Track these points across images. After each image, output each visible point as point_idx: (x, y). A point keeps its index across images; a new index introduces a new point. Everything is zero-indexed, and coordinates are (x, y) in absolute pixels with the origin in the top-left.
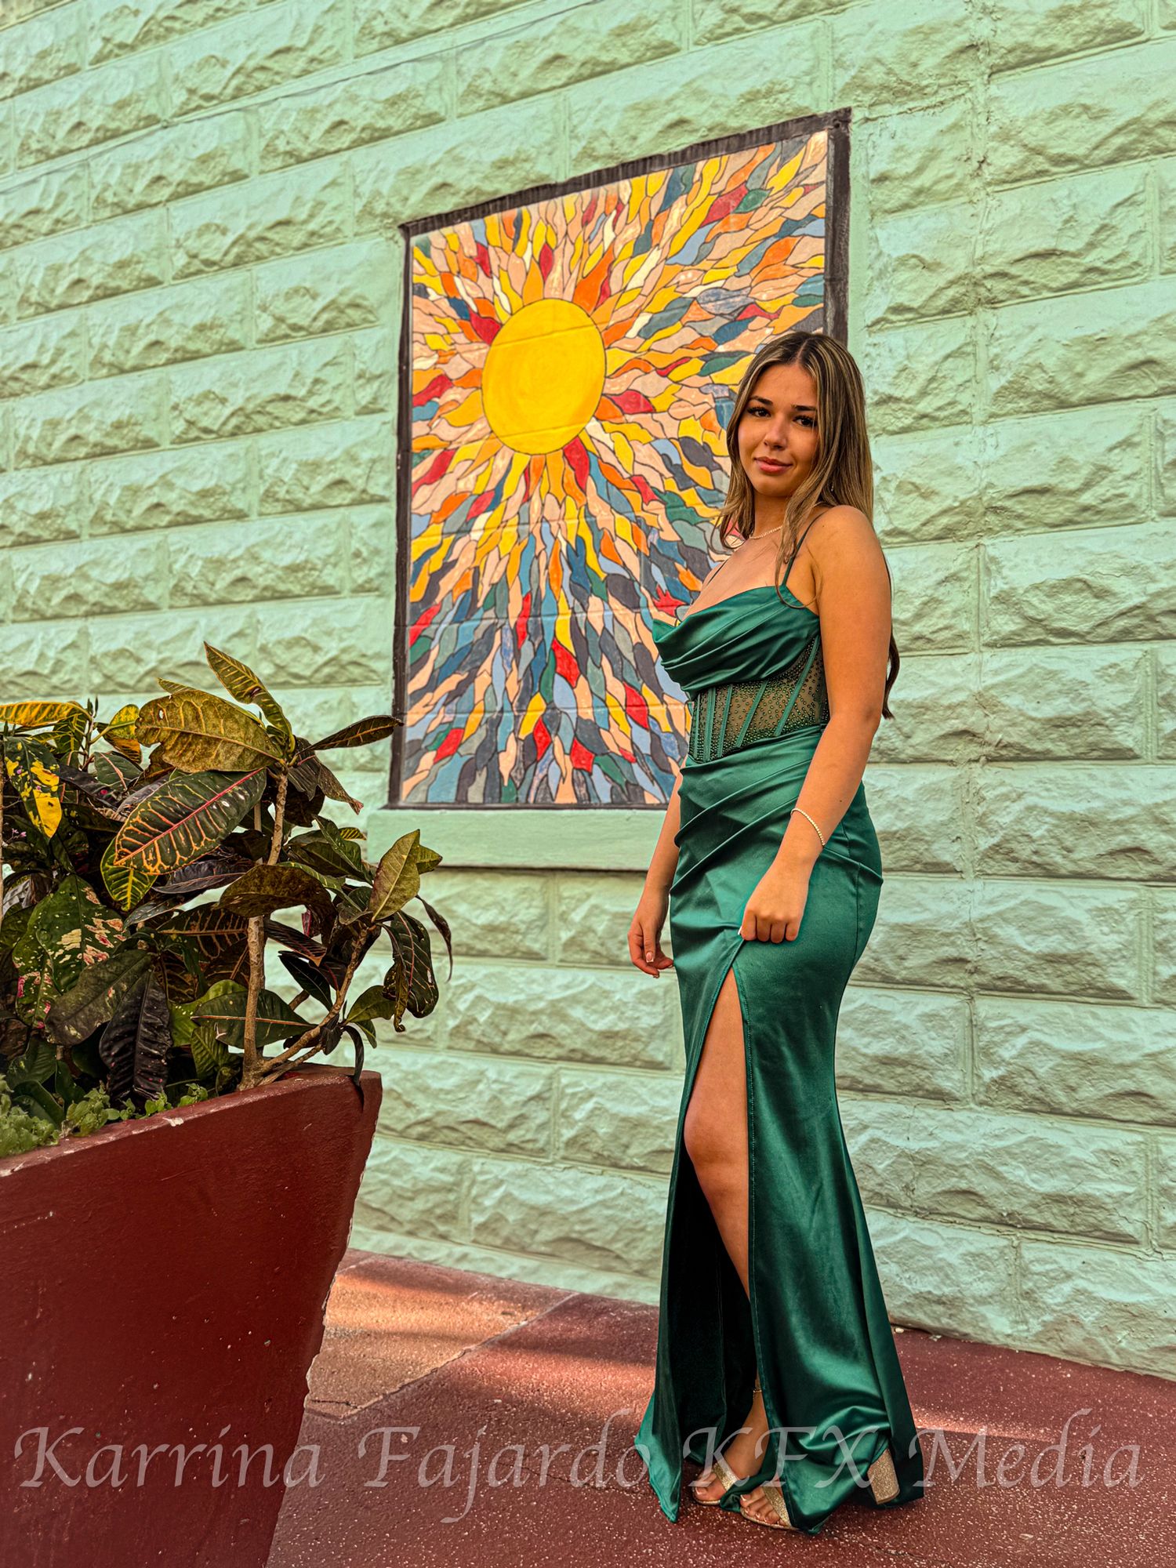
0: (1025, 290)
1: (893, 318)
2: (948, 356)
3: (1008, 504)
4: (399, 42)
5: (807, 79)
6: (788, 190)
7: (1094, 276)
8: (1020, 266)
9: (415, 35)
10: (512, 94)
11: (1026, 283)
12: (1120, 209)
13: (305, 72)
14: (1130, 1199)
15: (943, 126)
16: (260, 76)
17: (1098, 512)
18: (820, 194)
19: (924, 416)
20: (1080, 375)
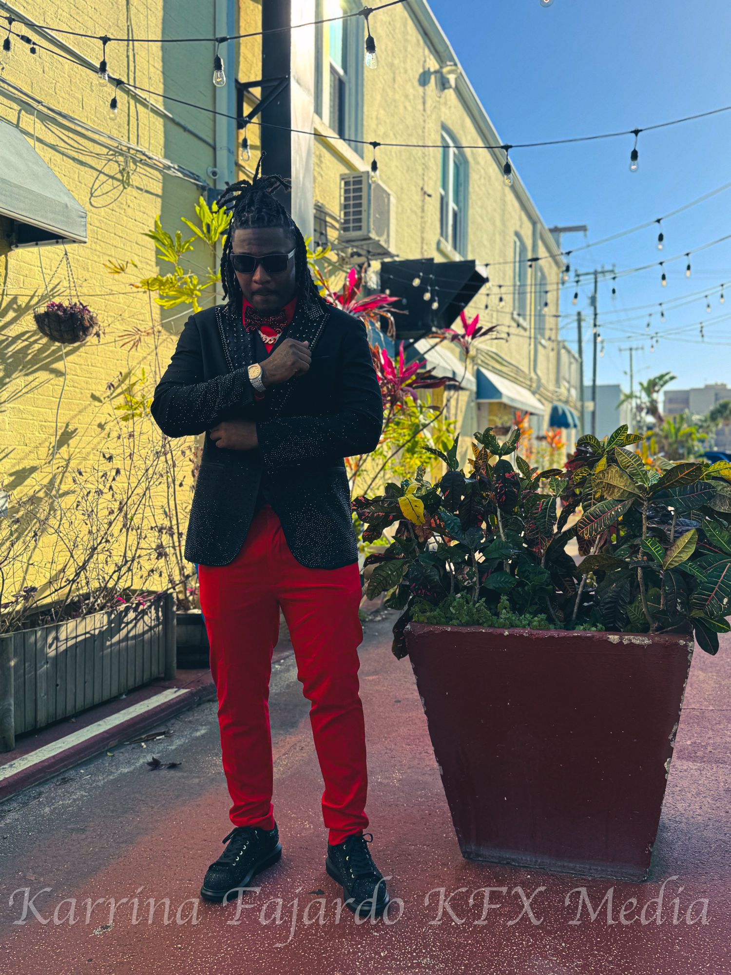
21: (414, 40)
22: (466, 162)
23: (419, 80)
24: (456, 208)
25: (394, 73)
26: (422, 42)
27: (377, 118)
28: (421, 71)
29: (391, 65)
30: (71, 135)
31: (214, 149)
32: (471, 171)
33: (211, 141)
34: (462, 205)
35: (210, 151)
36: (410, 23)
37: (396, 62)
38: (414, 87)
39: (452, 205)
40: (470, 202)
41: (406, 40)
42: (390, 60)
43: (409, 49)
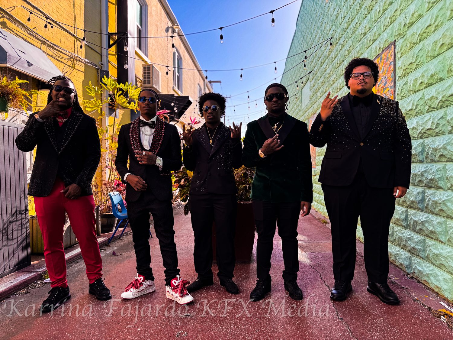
0: (411, 70)
1: (400, 78)
2: (404, 85)
3: (408, 112)
4: (360, 41)
5: (391, 36)
6: (390, 57)
7: (418, 66)
8: (409, 66)
9: (361, 40)
10: (368, 47)
11: (411, 69)
12: (420, 52)
13: (353, 49)
14: (422, 250)
15: (403, 41)
16: (349, 51)
17: (419, 113)
18: (393, 57)
19: (402, 97)
20: (416, 86)
21: (164, 16)
22: (181, 58)
23: (166, 31)
24: (178, 75)
25: (157, 28)
26: (166, 17)
27: (152, 44)
28: (166, 27)
29: (157, 25)
30: (57, 51)
31: (101, 56)
32: (183, 62)
33: (100, 53)
34: (180, 73)
35: (100, 56)
36: (162, 10)
37: (158, 24)
38: (164, 33)
39: (177, 74)
40: (183, 73)
41: (161, 16)
42: (156, 23)
43: (162, 19)
